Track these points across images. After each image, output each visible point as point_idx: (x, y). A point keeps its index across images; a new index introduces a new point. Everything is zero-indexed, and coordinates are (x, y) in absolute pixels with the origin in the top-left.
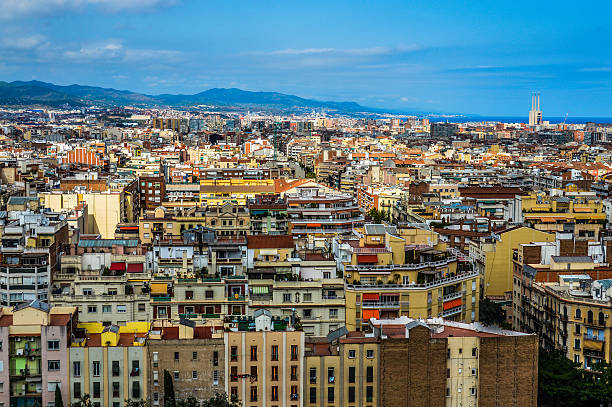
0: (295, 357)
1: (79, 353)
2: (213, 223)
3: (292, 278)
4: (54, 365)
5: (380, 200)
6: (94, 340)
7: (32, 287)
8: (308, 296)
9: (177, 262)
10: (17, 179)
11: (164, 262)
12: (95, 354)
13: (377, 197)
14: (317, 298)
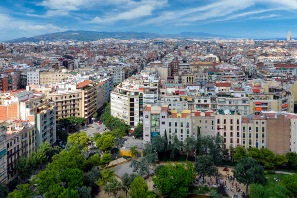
0: (238, 123)
1: (171, 120)
2: (197, 76)
3: (231, 97)
4: (163, 123)
5: (246, 68)
6: (174, 116)
7: (152, 98)
8: (237, 102)
9: (195, 91)
10: (135, 62)
11: (191, 91)
12: (175, 120)
13: (244, 67)
14: (240, 103)
